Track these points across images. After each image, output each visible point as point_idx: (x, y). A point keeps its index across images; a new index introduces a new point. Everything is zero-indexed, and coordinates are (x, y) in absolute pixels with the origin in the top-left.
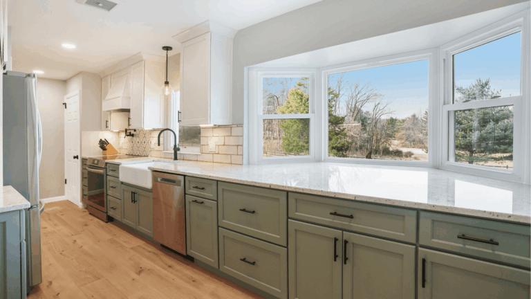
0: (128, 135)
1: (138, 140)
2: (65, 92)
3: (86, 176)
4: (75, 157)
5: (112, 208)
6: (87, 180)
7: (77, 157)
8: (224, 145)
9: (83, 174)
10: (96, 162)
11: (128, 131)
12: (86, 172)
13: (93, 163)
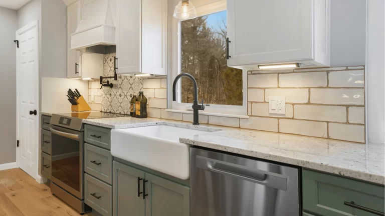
0: (105, 85)
1: (120, 92)
2: (17, 26)
3: (50, 139)
4: (31, 113)
5: (94, 195)
6: (50, 145)
7: (35, 113)
8: (309, 103)
9: (43, 136)
10: (65, 121)
11: (104, 80)
12: (49, 134)
13: (61, 122)
